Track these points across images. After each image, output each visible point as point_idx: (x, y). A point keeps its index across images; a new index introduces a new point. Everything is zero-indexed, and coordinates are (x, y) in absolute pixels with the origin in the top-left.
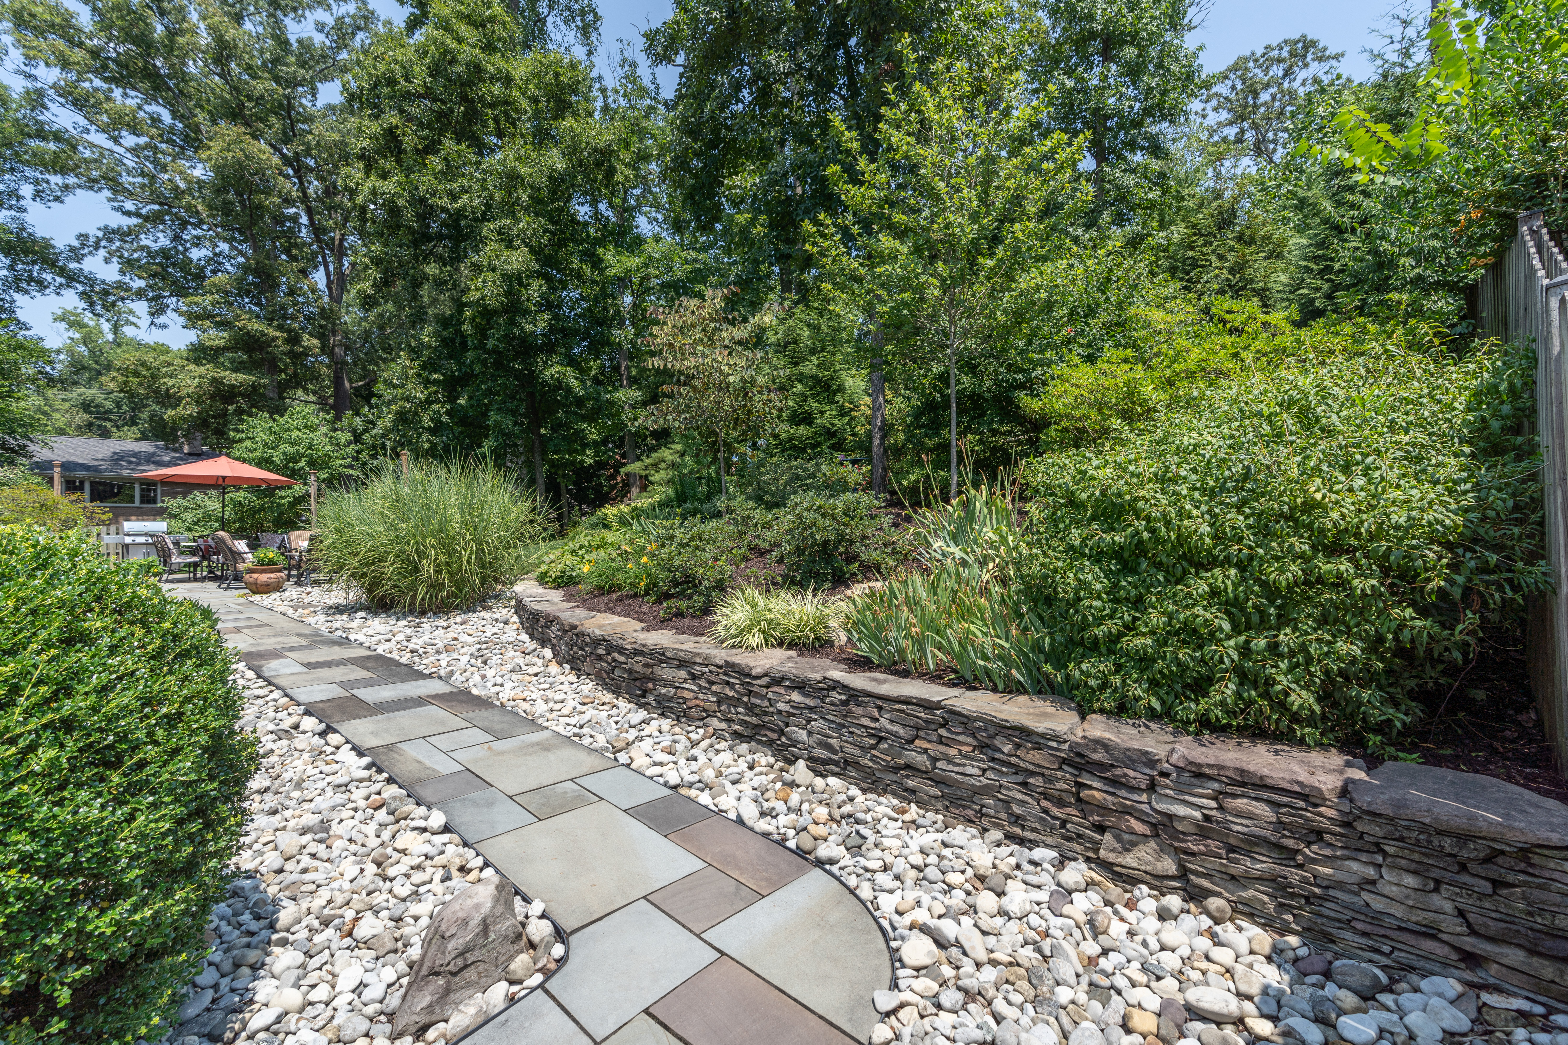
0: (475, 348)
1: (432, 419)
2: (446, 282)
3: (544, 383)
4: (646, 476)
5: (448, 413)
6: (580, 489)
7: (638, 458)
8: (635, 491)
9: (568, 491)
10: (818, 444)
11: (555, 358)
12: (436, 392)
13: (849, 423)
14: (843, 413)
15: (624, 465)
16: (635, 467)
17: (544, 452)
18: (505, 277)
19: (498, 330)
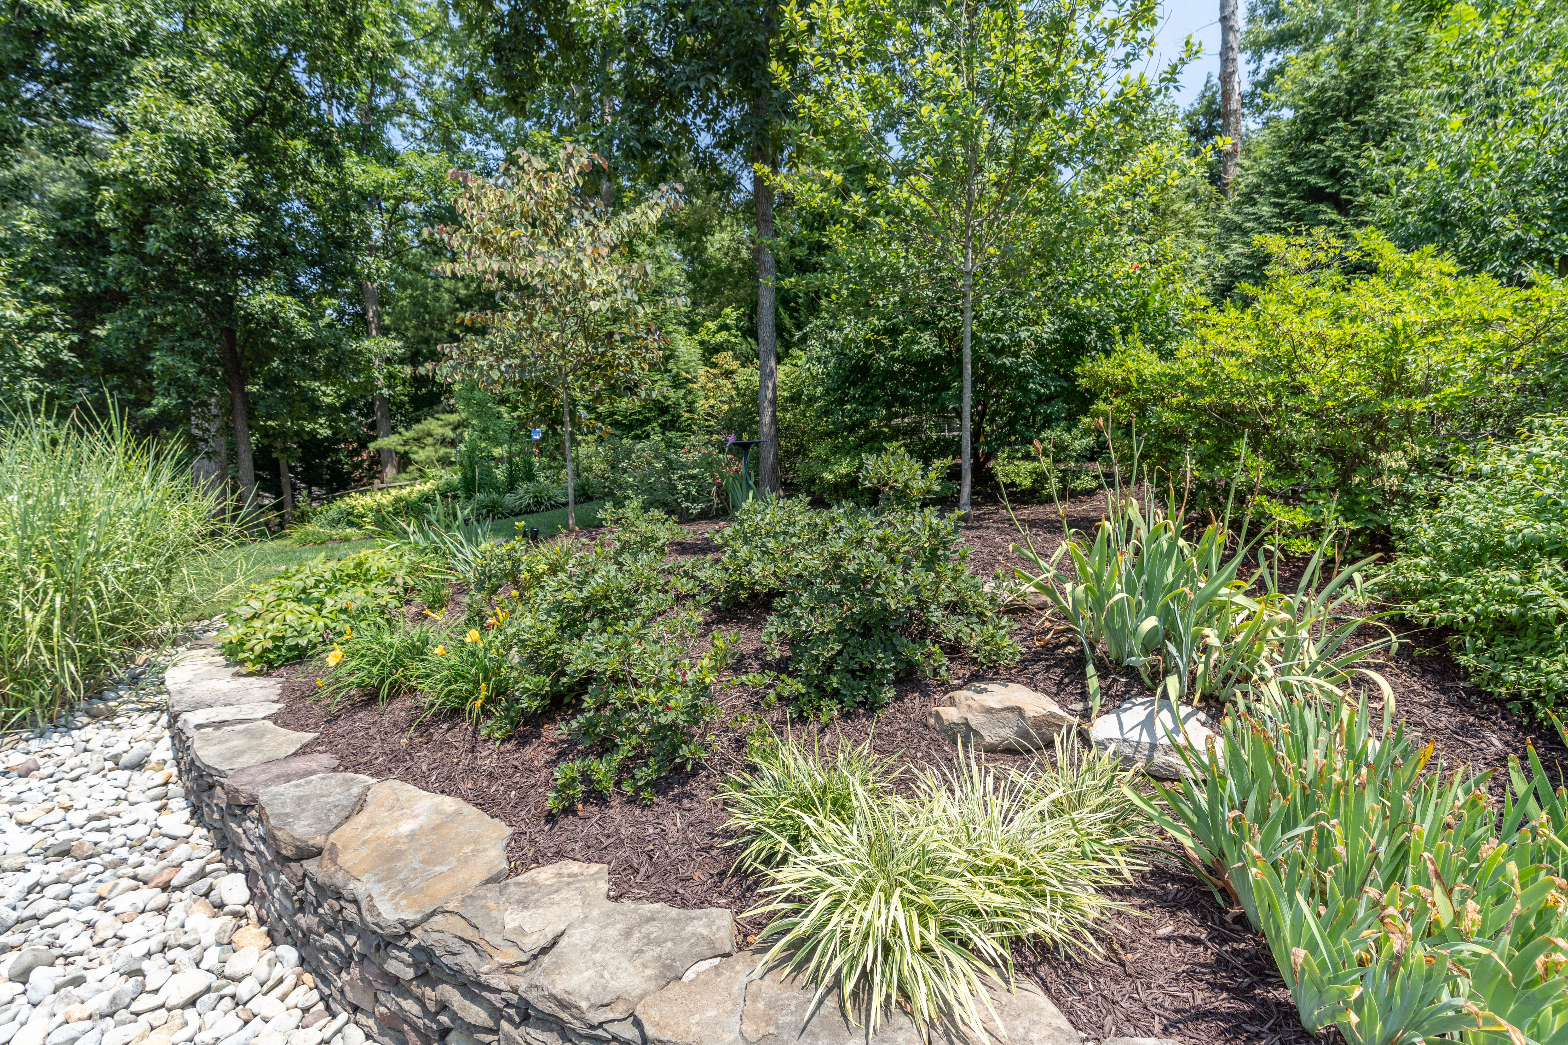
0: (123, 252)
1: (42, 356)
2: (64, 142)
3: (249, 318)
4: (406, 453)
5: (71, 348)
6: (309, 467)
7: (393, 430)
8: (390, 472)
9: (292, 469)
10: (648, 421)
11: (268, 283)
12: (49, 314)
13: (684, 398)
14: (677, 384)
15: (374, 438)
16: (388, 442)
17: (251, 415)
18: (177, 144)
19: (165, 226)
